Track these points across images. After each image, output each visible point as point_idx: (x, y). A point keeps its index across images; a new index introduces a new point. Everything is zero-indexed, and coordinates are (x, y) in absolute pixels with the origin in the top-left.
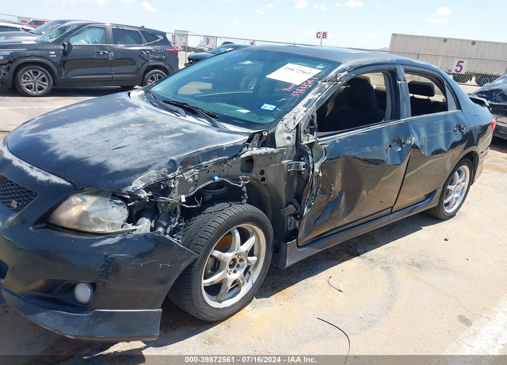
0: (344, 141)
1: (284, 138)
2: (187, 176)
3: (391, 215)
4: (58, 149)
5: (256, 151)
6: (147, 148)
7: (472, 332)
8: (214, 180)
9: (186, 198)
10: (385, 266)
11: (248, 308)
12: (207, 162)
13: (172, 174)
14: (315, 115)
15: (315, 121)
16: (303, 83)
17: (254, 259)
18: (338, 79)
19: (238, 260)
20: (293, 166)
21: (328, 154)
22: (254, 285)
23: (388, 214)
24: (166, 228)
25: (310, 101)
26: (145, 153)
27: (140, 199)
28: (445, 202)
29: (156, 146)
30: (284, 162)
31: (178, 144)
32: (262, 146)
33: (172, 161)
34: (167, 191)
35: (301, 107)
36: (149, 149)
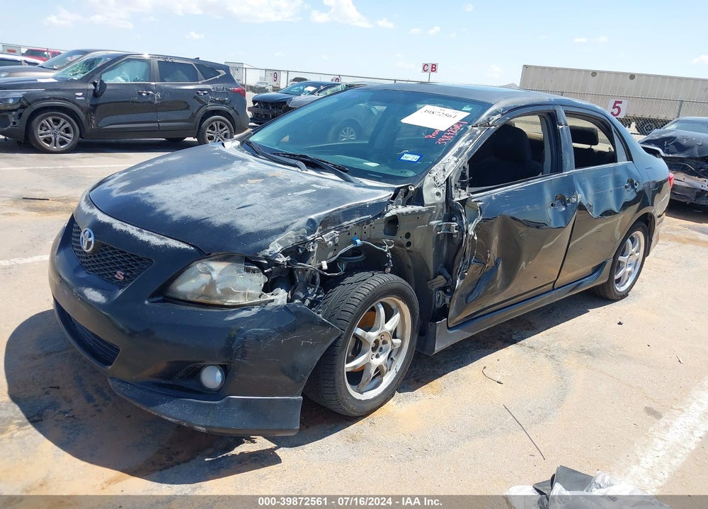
0: (500, 198)
1: (433, 194)
2: (327, 238)
3: (553, 292)
4: (168, 210)
5: (402, 209)
6: (278, 206)
7: (663, 425)
8: (356, 243)
9: (327, 264)
10: (549, 354)
11: (391, 402)
12: (349, 222)
13: (312, 236)
14: (467, 167)
15: (467, 174)
16: (449, 129)
17: (397, 341)
18: (491, 123)
19: (381, 342)
20: (443, 228)
21: (483, 213)
22: (398, 374)
23: (549, 291)
24: (303, 300)
25: (460, 149)
26: (277, 212)
27: (277, 264)
28: (616, 277)
29: (288, 204)
30: (433, 222)
31: (312, 202)
32: (407, 204)
33: (311, 221)
34: (305, 256)
35: (452, 157)
36: (281, 207)
